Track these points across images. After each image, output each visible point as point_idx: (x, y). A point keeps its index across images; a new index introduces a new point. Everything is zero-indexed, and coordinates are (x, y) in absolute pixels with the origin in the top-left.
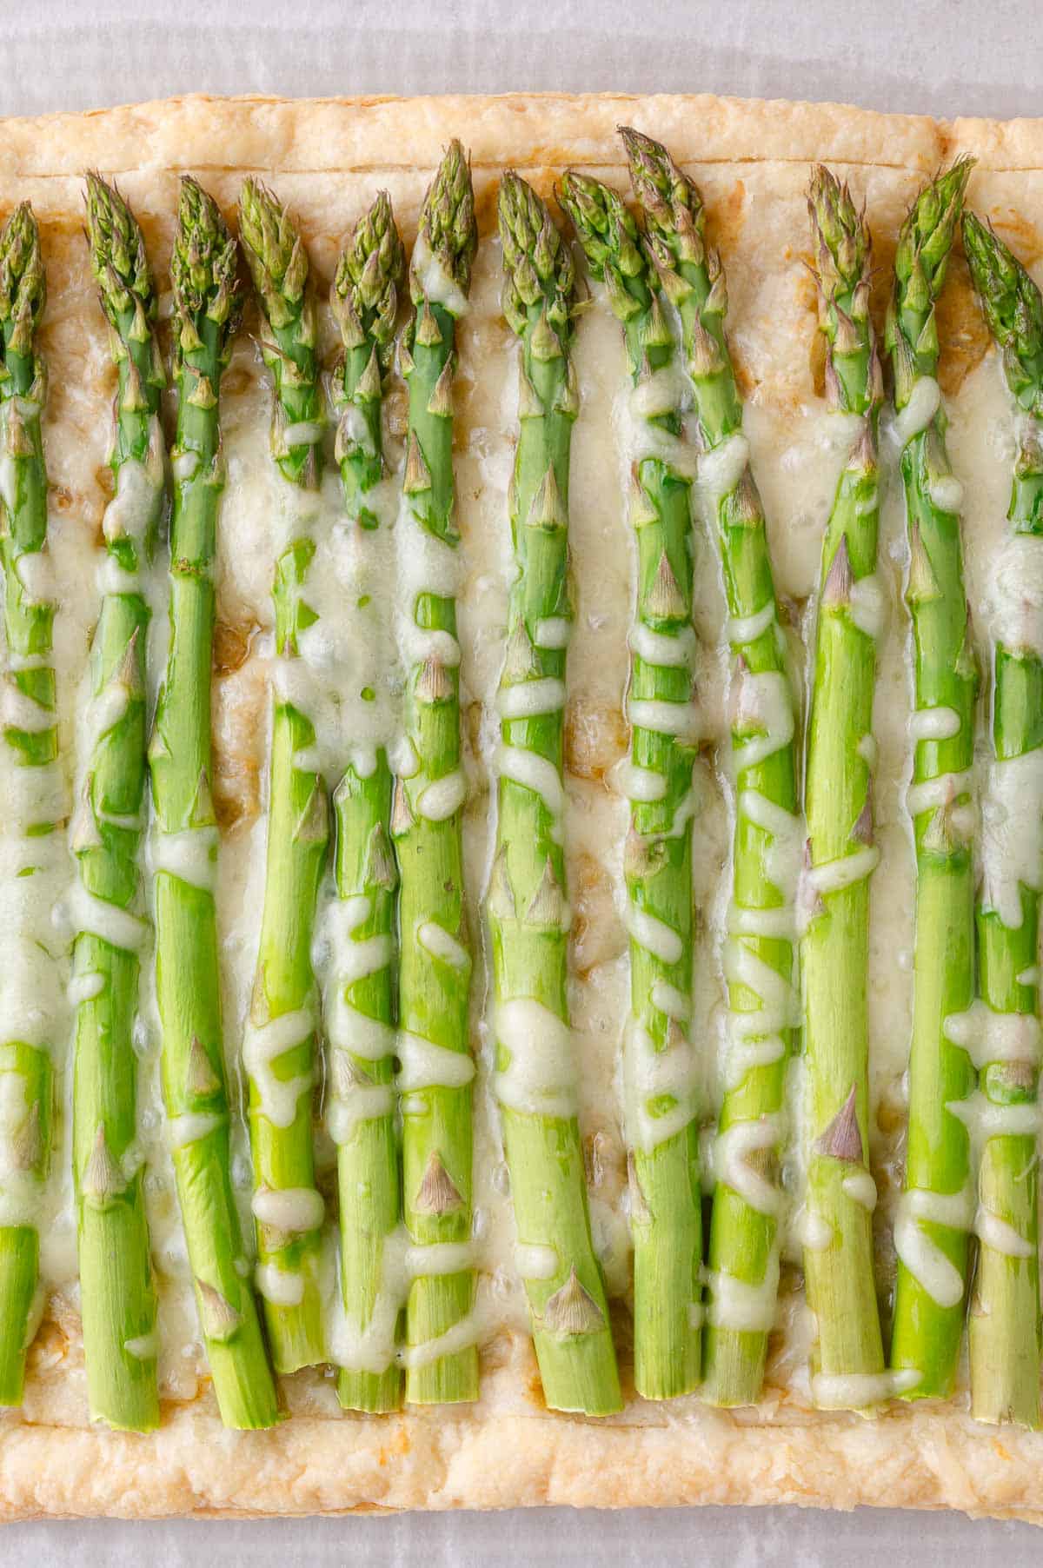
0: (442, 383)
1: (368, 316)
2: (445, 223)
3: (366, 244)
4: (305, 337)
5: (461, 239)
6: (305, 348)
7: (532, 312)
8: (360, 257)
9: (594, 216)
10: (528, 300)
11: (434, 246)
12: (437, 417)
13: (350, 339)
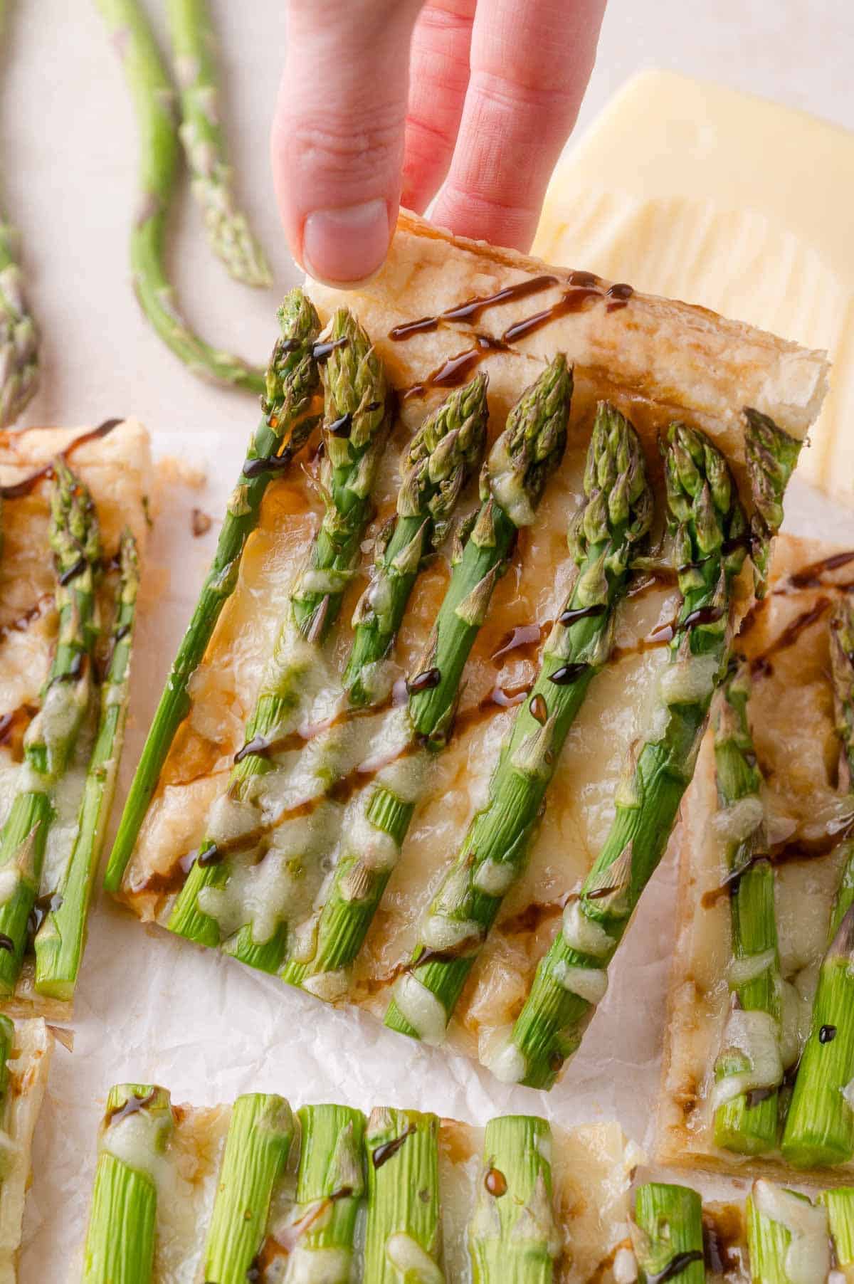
0: (481, 587)
1: (429, 490)
2: (529, 434)
3: (448, 420)
4: (358, 485)
5: (540, 454)
6: (354, 496)
7: (593, 550)
8: (438, 430)
9: (686, 477)
10: (593, 539)
11: (512, 451)
12: (462, 621)
13: (404, 507)
